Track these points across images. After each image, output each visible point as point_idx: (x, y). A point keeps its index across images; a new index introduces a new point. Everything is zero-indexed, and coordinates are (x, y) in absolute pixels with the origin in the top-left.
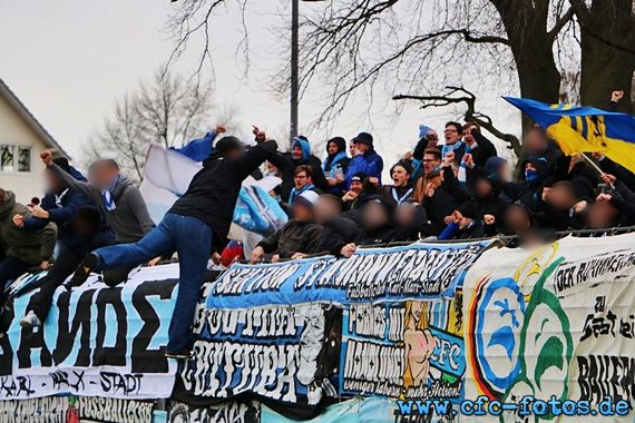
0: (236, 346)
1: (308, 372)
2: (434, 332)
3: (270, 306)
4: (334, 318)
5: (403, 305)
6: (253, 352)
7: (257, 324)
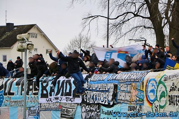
0: (96, 92)
1: (110, 98)
2: (137, 90)
3: (102, 84)
4: (116, 87)
5: (131, 84)
6: (99, 93)
7: (100, 88)
